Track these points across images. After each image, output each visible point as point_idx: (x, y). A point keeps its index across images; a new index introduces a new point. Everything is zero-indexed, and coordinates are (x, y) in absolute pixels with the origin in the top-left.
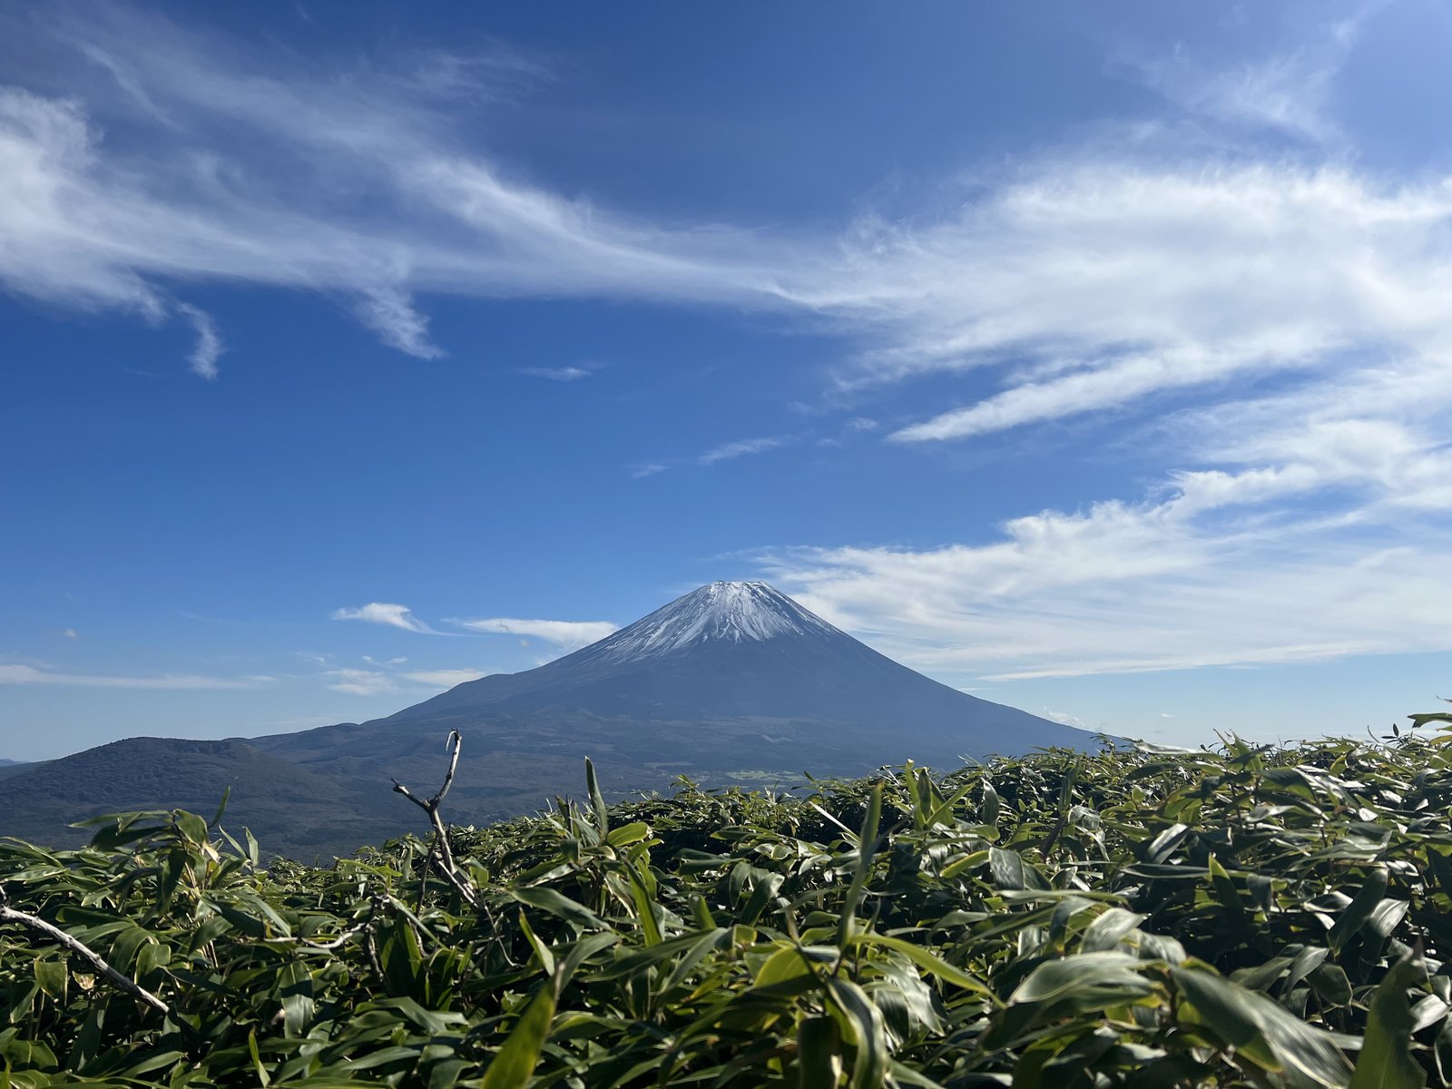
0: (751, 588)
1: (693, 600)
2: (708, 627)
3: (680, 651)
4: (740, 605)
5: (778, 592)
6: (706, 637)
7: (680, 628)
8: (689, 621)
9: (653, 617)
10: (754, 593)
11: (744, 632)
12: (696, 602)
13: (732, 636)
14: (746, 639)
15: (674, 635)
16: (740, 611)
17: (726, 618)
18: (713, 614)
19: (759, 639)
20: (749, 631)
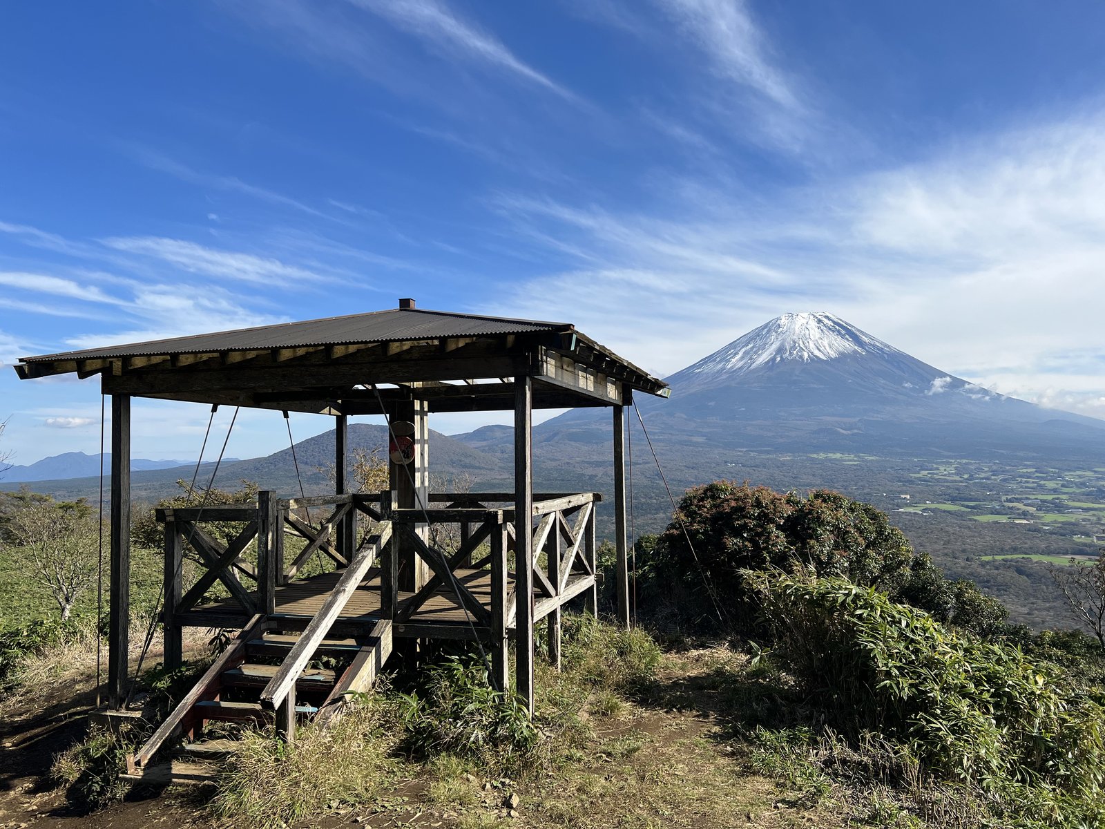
0: (817, 318)
1: (766, 330)
2: (780, 350)
3: (757, 369)
4: (807, 332)
5: (841, 320)
6: (779, 359)
7: (756, 353)
8: (763, 348)
9: (733, 345)
10: (820, 321)
11: (812, 353)
12: (768, 332)
13: (801, 357)
14: (814, 360)
15: (751, 359)
16: (808, 336)
17: (795, 342)
18: (784, 340)
19: (824, 358)
20: (817, 353)
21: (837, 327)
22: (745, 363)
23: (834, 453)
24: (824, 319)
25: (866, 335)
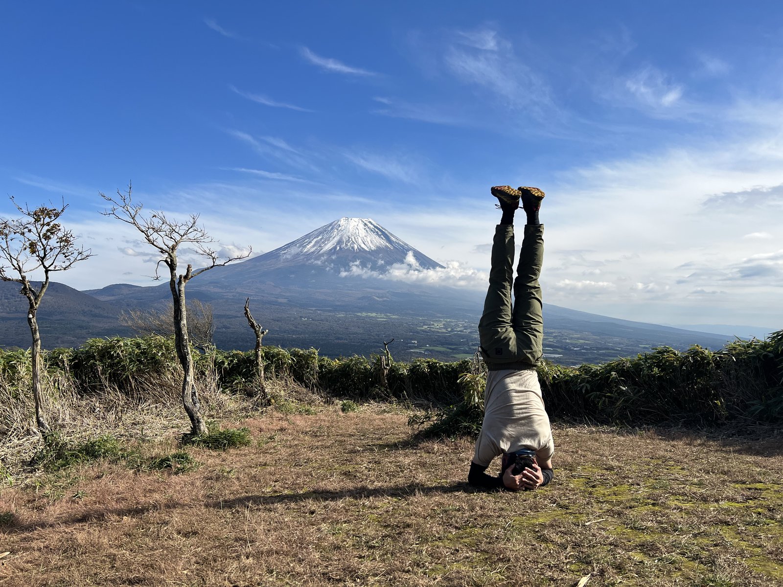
0: (364, 222)
1: (331, 227)
2: (340, 242)
3: (324, 254)
4: (357, 231)
5: (379, 225)
6: (338, 248)
7: (323, 243)
8: (328, 239)
9: (308, 236)
10: (365, 225)
11: (360, 246)
12: (332, 229)
13: (353, 248)
14: (361, 250)
15: (320, 246)
16: (358, 234)
17: (349, 238)
18: (342, 236)
19: (368, 250)
20: (363, 246)
21: (376, 230)
22: (316, 249)
23: (372, 313)
24: (368, 223)
25: (394, 236)
